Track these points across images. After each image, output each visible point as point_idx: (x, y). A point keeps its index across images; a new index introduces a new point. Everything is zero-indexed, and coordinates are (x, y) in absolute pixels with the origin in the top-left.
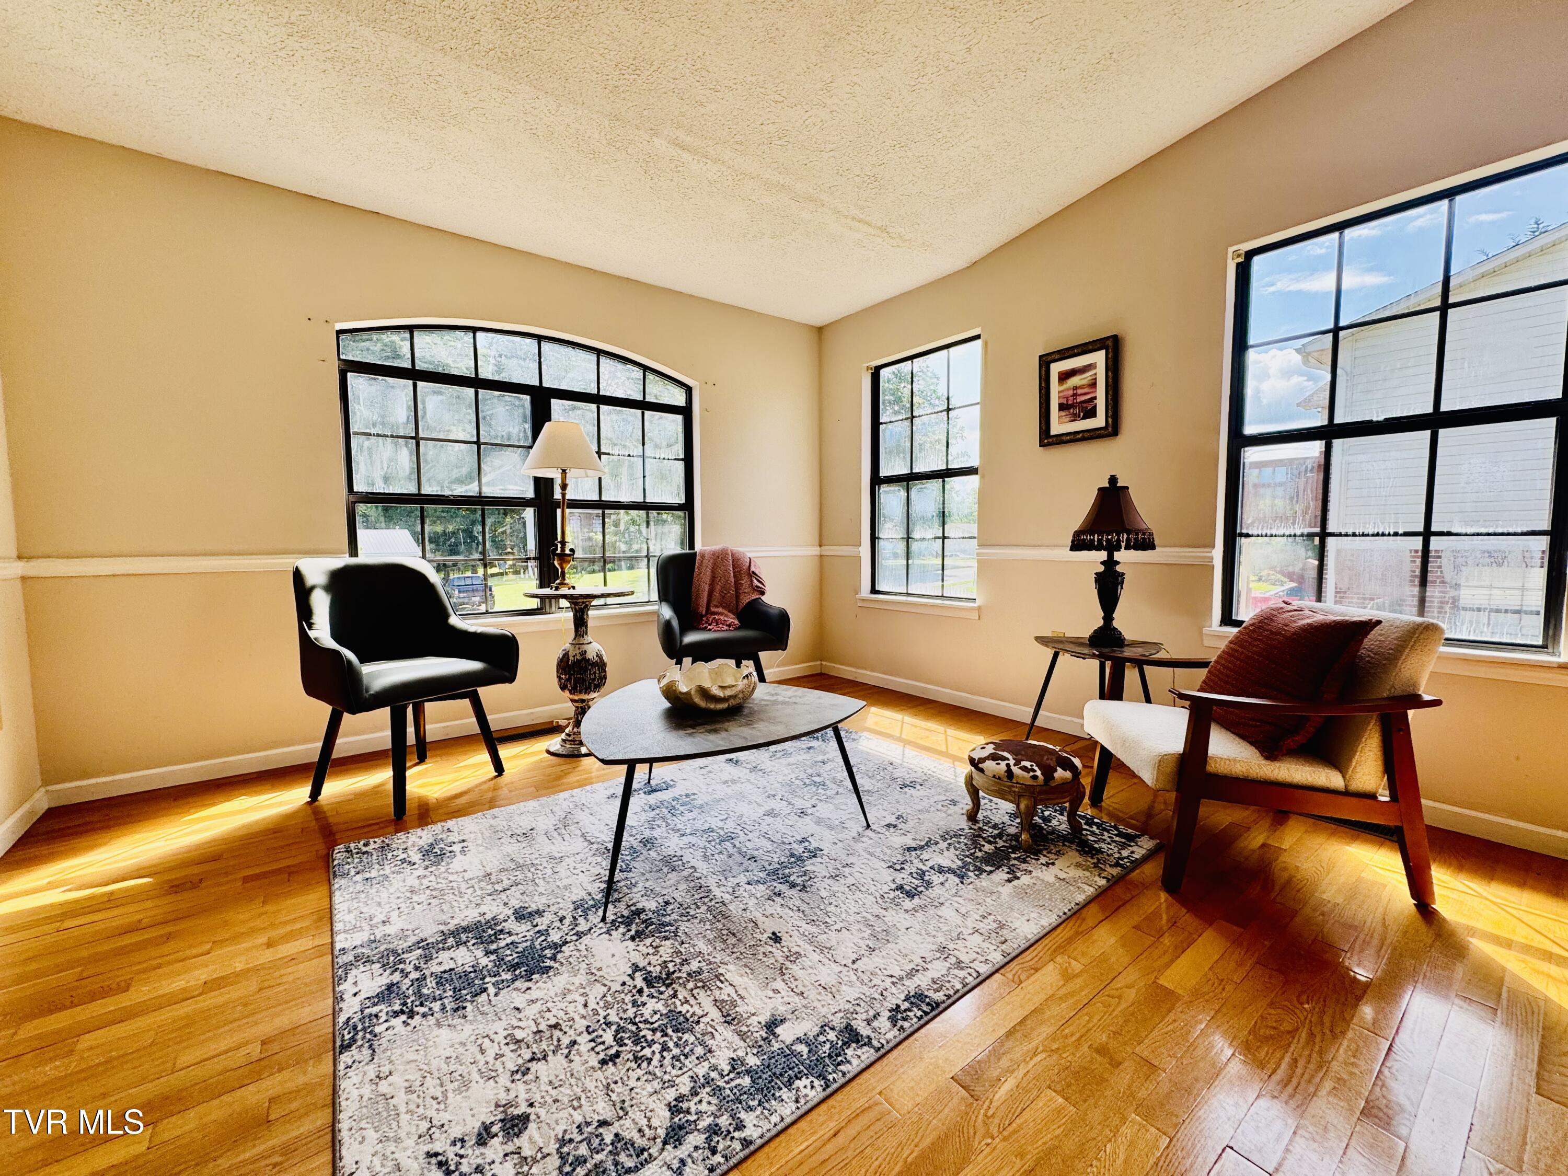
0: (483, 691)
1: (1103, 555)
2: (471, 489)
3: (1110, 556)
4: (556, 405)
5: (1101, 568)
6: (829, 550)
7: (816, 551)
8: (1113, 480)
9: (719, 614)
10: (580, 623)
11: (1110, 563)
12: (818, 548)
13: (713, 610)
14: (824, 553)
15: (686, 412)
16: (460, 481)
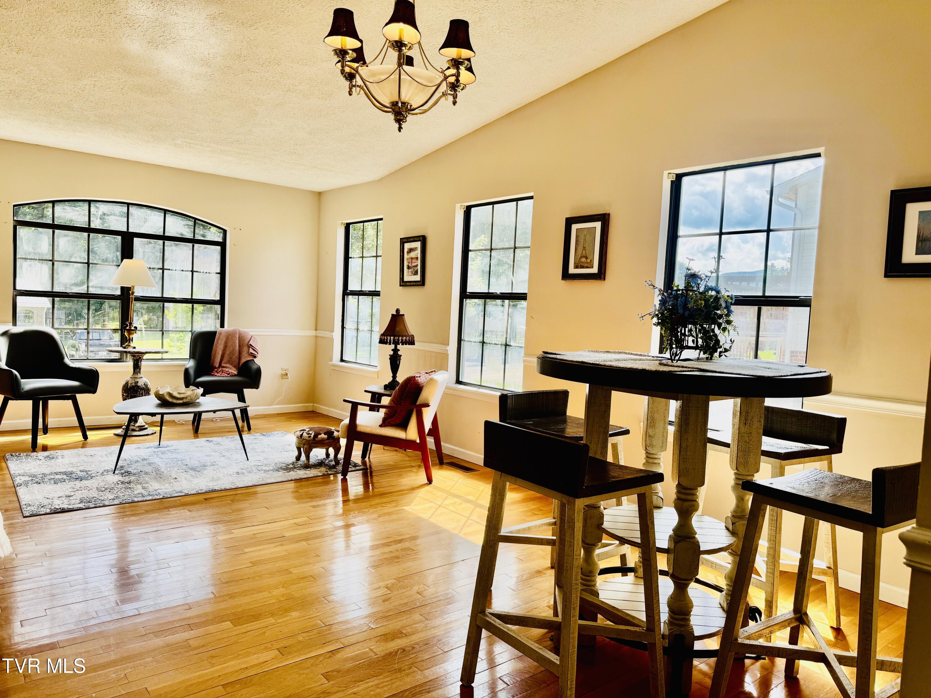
0: (79, 396)
1: (393, 346)
2: (82, 289)
3: (396, 347)
4: (137, 241)
5: (392, 353)
6: (320, 333)
7: (313, 333)
8: (398, 311)
9: (226, 367)
10: (137, 367)
11: (396, 350)
12: (314, 331)
13: (223, 365)
14: (318, 335)
15: (223, 245)
16: (76, 285)
